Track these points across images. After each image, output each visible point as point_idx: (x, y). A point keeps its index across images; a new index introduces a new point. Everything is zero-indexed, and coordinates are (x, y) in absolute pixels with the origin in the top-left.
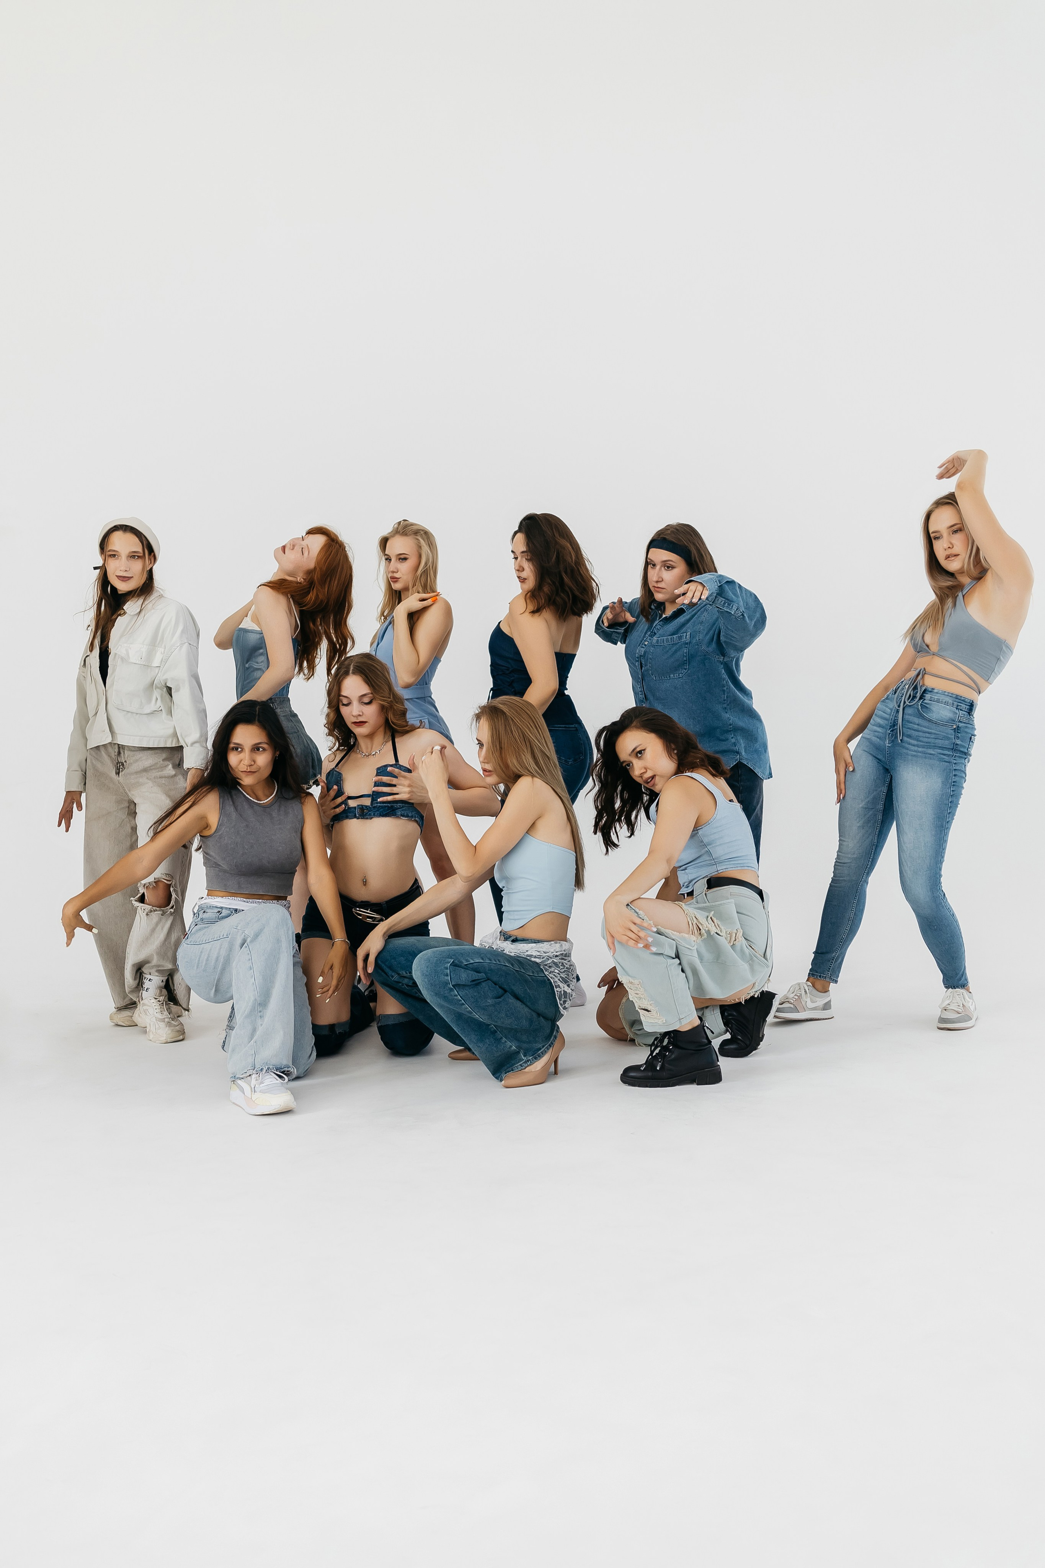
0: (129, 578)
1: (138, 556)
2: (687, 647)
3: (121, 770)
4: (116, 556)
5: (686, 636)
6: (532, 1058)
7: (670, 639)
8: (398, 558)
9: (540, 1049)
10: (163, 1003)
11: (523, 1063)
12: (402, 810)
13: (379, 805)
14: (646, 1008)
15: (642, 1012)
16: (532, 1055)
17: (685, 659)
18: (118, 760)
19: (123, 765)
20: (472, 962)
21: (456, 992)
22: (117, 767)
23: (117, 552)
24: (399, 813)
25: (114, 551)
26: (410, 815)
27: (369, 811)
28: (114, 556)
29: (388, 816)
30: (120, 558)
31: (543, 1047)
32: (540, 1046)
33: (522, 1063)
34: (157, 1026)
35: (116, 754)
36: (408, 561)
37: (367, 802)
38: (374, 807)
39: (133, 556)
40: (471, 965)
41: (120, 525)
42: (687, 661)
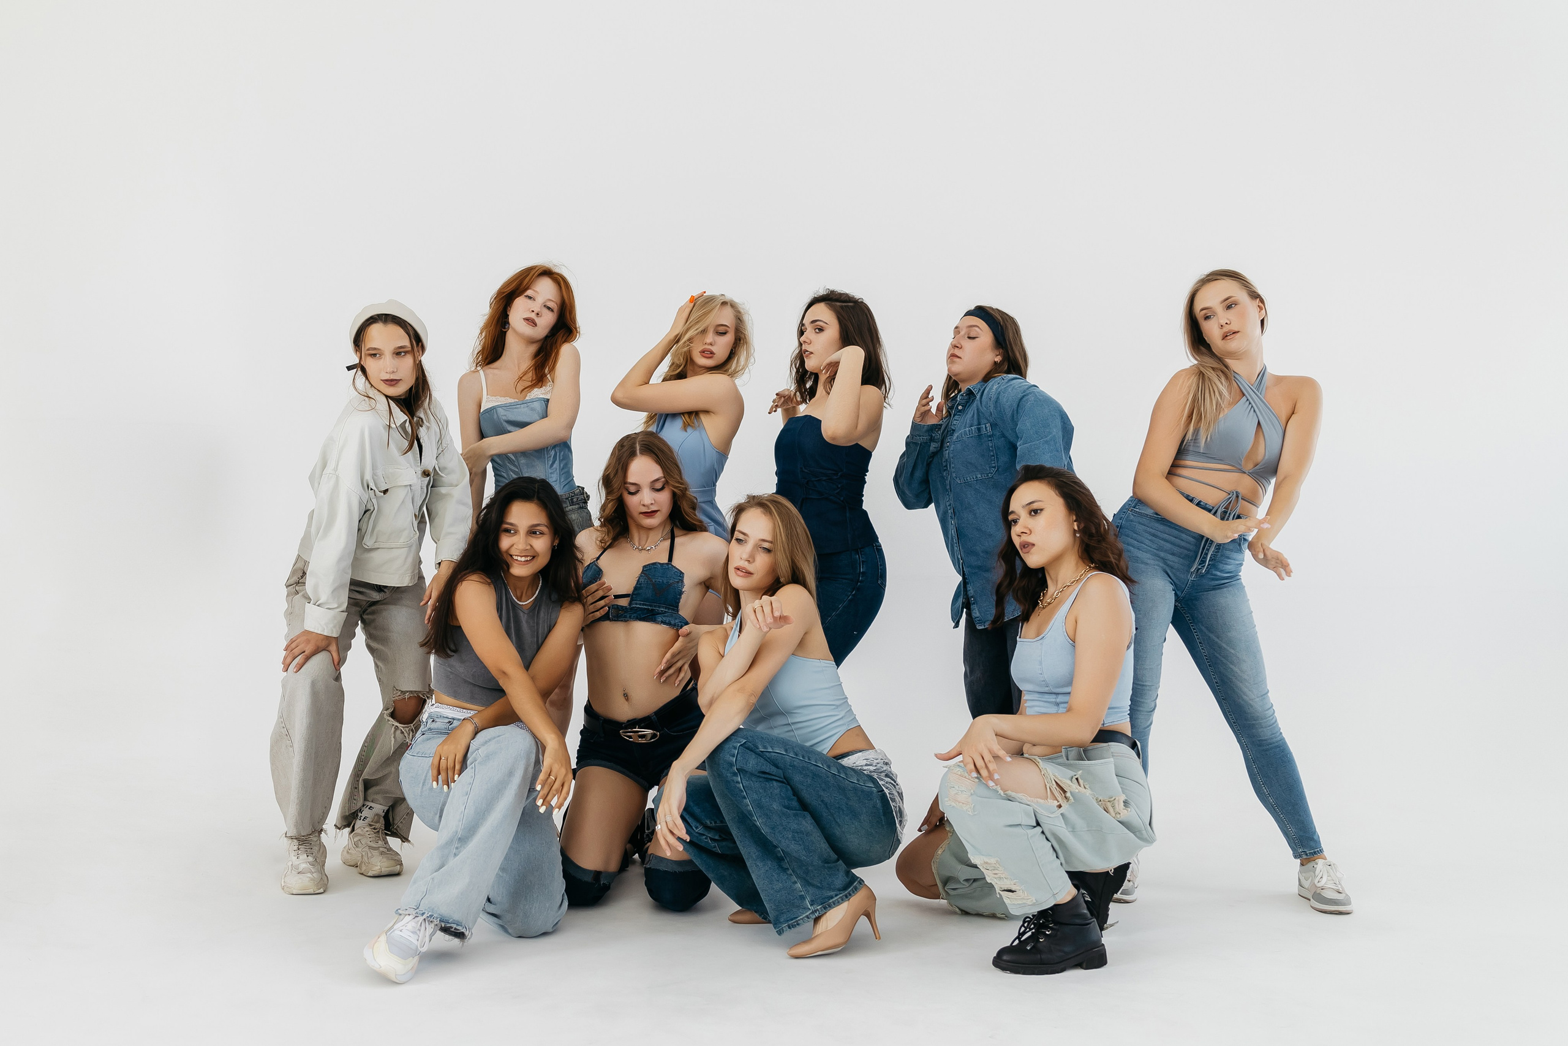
0: (397, 381)
1: (404, 352)
2: (991, 440)
4: (378, 355)
5: (986, 428)
6: (821, 908)
7: (968, 432)
9: (832, 898)
10: (378, 832)
11: (810, 914)
12: (664, 616)
13: (638, 606)
14: (1009, 889)
15: (1004, 894)
16: (822, 904)
17: (992, 454)
21: (739, 779)
23: (378, 349)
24: (660, 619)
25: (375, 349)
26: (673, 622)
27: (625, 612)
28: (375, 355)
29: (646, 621)
30: (383, 356)
31: (836, 895)
33: (808, 914)
34: (370, 855)
37: (624, 602)
38: (632, 609)
39: (398, 353)
40: (767, 754)
41: (378, 315)
42: (994, 456)
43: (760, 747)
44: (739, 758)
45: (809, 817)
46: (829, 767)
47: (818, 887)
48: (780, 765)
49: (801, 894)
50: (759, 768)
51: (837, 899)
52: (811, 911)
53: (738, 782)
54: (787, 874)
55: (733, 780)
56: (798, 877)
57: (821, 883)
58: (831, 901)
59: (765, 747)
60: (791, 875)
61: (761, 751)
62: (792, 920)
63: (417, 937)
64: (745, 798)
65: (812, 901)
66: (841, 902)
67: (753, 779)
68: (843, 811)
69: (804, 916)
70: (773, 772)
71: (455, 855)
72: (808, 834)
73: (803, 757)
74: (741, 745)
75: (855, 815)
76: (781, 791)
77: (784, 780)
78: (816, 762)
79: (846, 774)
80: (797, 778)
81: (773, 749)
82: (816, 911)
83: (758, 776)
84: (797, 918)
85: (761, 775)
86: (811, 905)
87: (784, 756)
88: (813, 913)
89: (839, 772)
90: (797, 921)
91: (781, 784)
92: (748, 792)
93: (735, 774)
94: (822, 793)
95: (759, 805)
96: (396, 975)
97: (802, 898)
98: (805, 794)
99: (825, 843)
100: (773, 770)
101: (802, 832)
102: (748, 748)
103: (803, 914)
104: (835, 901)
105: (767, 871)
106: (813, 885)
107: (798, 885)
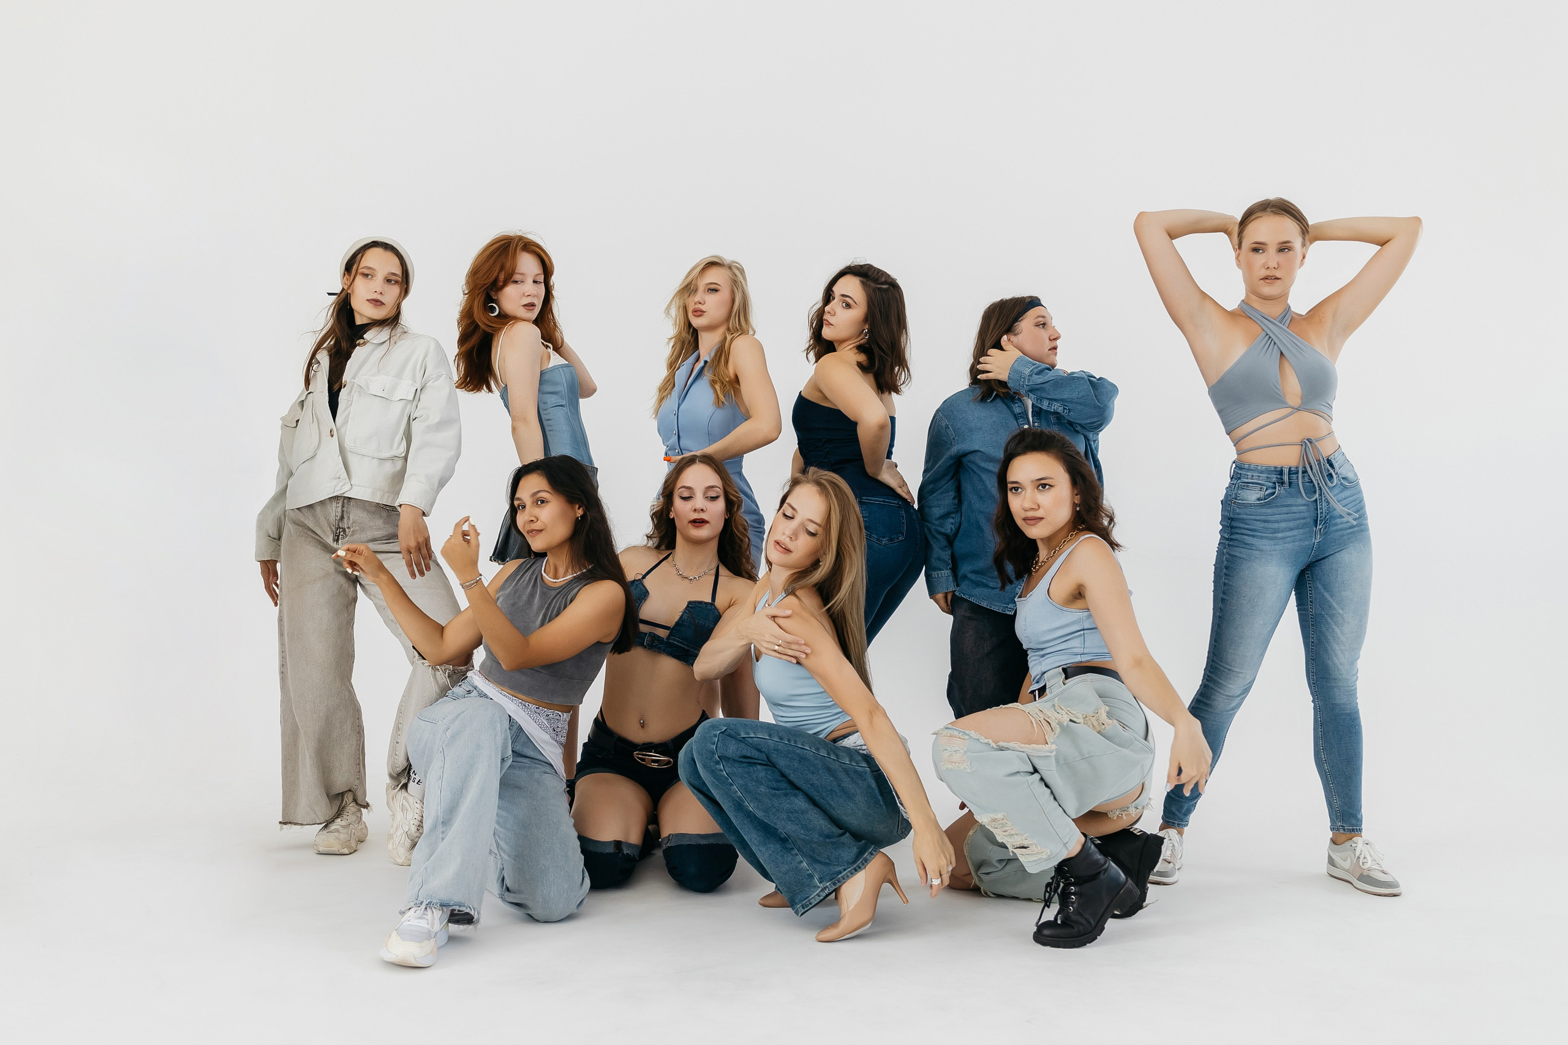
0: (381, 304)
1: (394, 280)
3: (340, 537)
4: (369, 276)
6: (830, 885)
8: (707, 288)
9: (841, 873)
11: (820, 892)
14: (1022, 845)
15: (1019, 852)
16: (831, 880)
18: (339, 525)
19: (344, 531)
20: (753, 735)
21: (722, 767)
22: (336, 533)
23: (374, 270)
28: (367, 275)
30: (374, 278)
31: (845, 870)
32: (841, 868)
33: (818, 892)
35: (338, 518)
36: (718, 293)
40: (750, 740)
43: (742, 733)
44: (719, 745)
45: (801, 797)
46: (817, 749)
47: (826, 864)
48: (763, 750)
49: (808, 872)
50: (739, 753)
51: (846, 873)
52: (821, 889)
53: (721, 770)
54: (792, 855)
55: (716, 769)
56: (804, 855)
57: (829, 859)
58: (840, 876)
59: (748, 733)
60: (797, 854)
61: (743, 738)
62: (805, 899)
63: (426, 921)
64: (731, 785)
65: (821, 878)
66: (850, 876)
67: (736, 765)
68: (836, 793)
69: (815, 894)
70: (755, 755)
71: (443, 839)
72: (803, 812)
73: (789, 741)
74: (721, 733)
75: (849, 797)
76: (766, 773)
77: (769, 764)
78: (803, 745)
79: (837, 756)
80: (782, 762)
81: (755, 735)
82: (825, 888)
83: (741, 762)
84: (809, 897)
85: (743, 760)
86: (820, 883)
87: (766, 741)
88: (823, 890)
89: (828, 754)
90: (809, 901)
91: (765, 767)
92: (733, 778)
93: (717, 763)
94: (810, 776)
95: (747, 791)
96: (415, 958)
97: (811, 876)
98: (792, 777)
99: (824, 819)
100: (755, 754)
101: (796, 811)
102: (729, 735)
103: (814, 892)
104: (844, 875)
105: (771, 855)
106: (820, 862)
107: (804, 864)
